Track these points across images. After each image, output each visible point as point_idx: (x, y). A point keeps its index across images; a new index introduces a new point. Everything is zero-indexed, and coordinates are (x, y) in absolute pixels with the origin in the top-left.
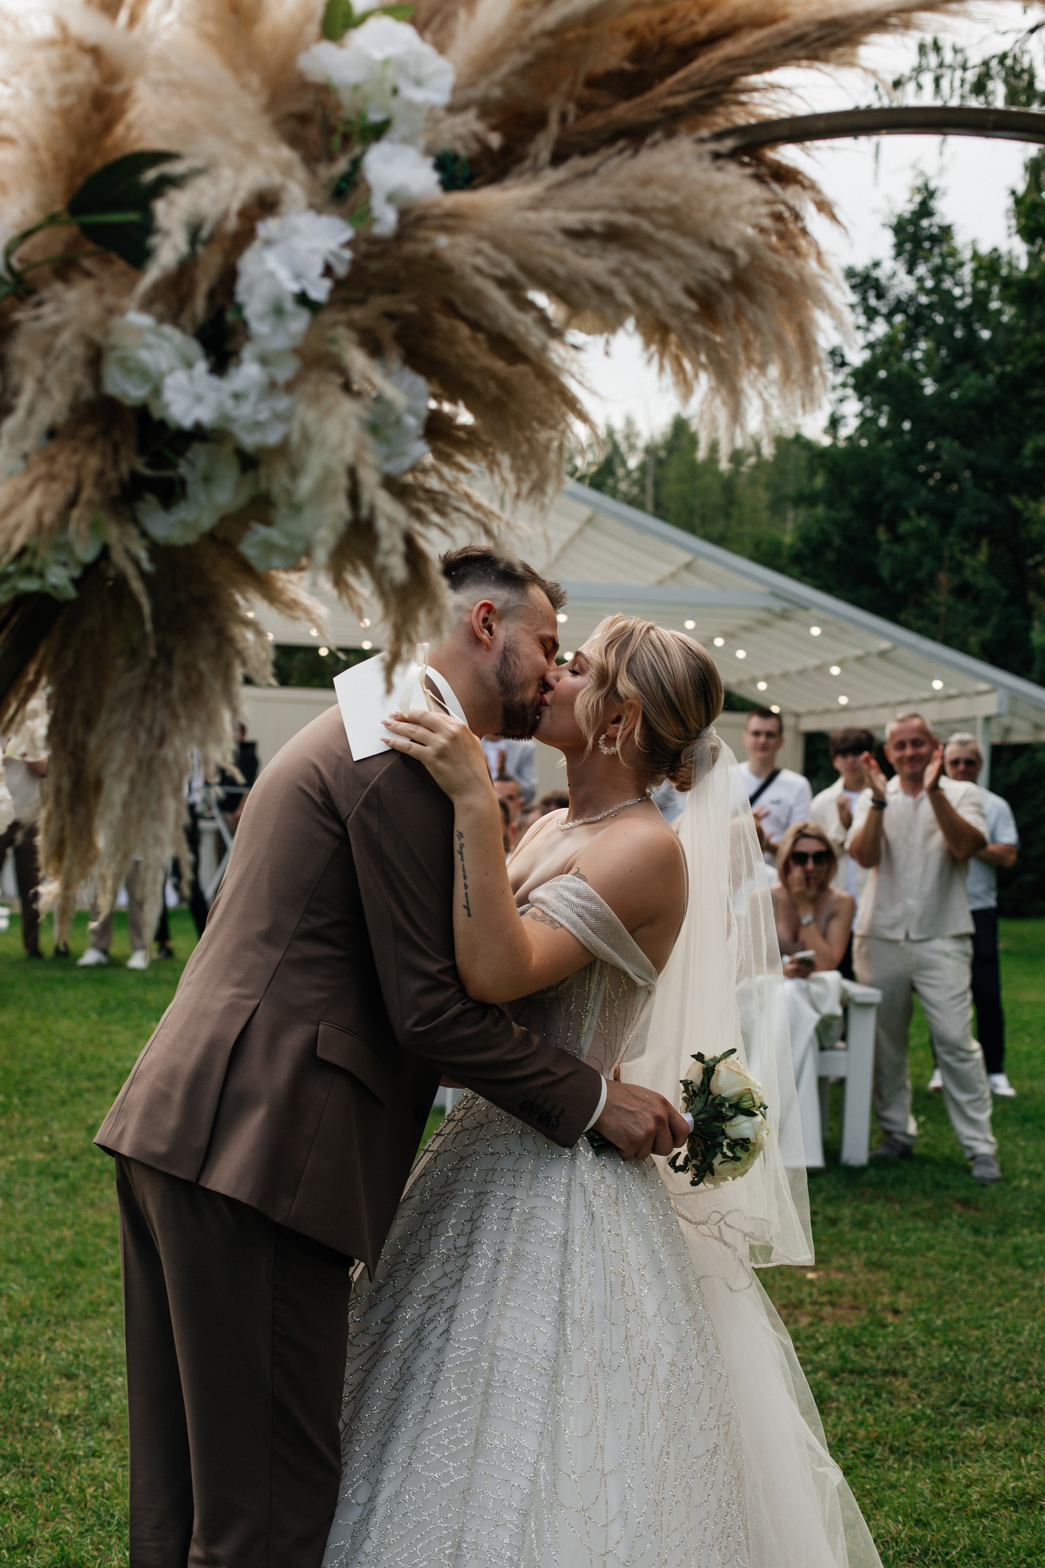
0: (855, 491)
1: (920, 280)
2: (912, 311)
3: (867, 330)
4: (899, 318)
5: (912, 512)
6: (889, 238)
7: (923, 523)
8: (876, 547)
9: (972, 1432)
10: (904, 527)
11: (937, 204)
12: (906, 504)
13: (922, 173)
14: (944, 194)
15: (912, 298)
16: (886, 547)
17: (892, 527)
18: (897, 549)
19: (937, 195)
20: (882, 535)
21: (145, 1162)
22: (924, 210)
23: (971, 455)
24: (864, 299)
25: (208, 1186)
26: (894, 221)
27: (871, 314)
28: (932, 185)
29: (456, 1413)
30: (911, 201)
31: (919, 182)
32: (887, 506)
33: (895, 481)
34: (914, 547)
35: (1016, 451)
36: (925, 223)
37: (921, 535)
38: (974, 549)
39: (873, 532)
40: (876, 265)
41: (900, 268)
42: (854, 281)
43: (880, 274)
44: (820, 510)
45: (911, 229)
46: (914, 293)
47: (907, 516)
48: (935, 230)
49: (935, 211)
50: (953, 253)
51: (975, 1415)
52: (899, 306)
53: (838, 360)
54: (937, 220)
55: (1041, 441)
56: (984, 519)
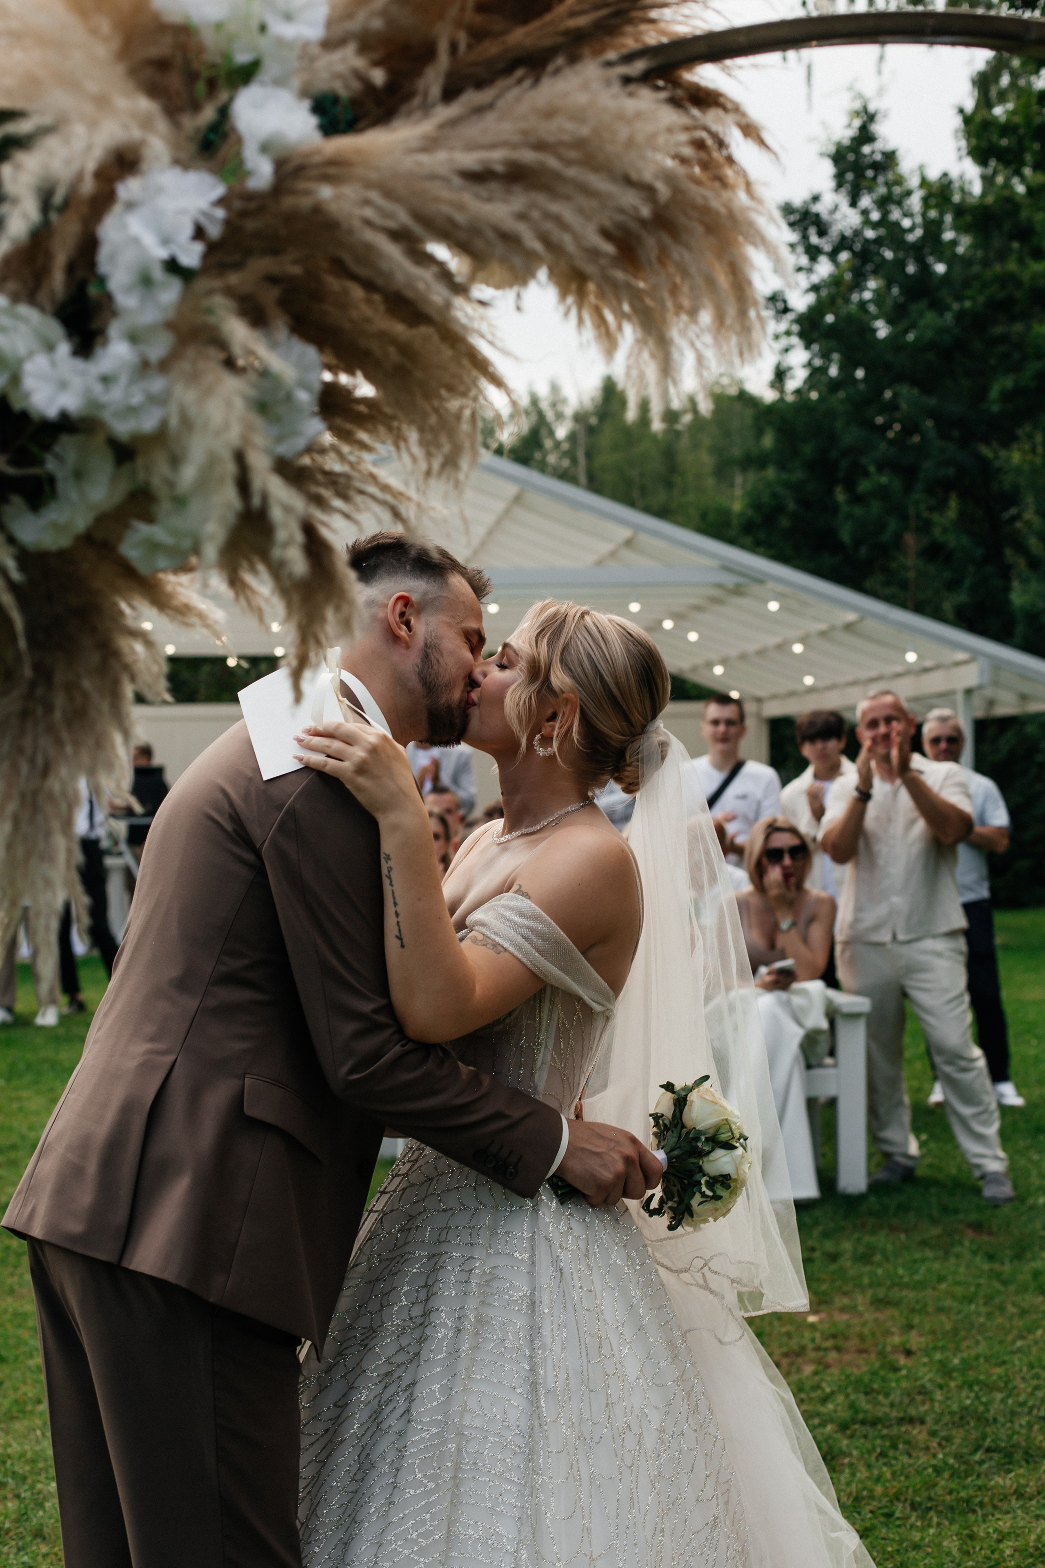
0: (808, 449)
1: (865, 213)
2: (858, 247)
3: (810, 270)
4: (844, 256)
5: (872, 469)
6: (828, 169)
7: (884, 480)
8: (835, 509)
9: (1000, 1481)
10: (864, 486)
11: (879, 128)
12: (864, 460)
13: (860, 96)
14: (885, 116)
15: (857, 233)
16: (845, 509)
17: (850, 485)
18: (858, 511)
19: (878, 118)
20: (840, 496)
21: (60, 1244)
22: (865, 136)
23: (932, 402)
24: (805, 237)
25: (131, 1268)
26: (832, 149)
27: (813, 253)
28: (872, 108)
29: (423, 1503)
30: (849, 126)
31: (857, 105)
32: (844, 464)
33: (850, 436)
34: (876, 507)
35: (981, 394)
36: (866, 149)
37: (882, 493)
38: (942, 505)
39: (830, 492)
40: (816, 198)
41: (843, 200)
42: (792, 218)
43: (821, 208)
44: (771, 473)
45: (851, 157)
46: (859, 228)
47: (866, 474)
48: (878, 157)
49: (876, 136)
50: (899, 181)
51: (1003, 1461)
52: (843, 243)
53: (780, 306)
54: (879, 145)
55: (1008, 382)
56: (951, 471)
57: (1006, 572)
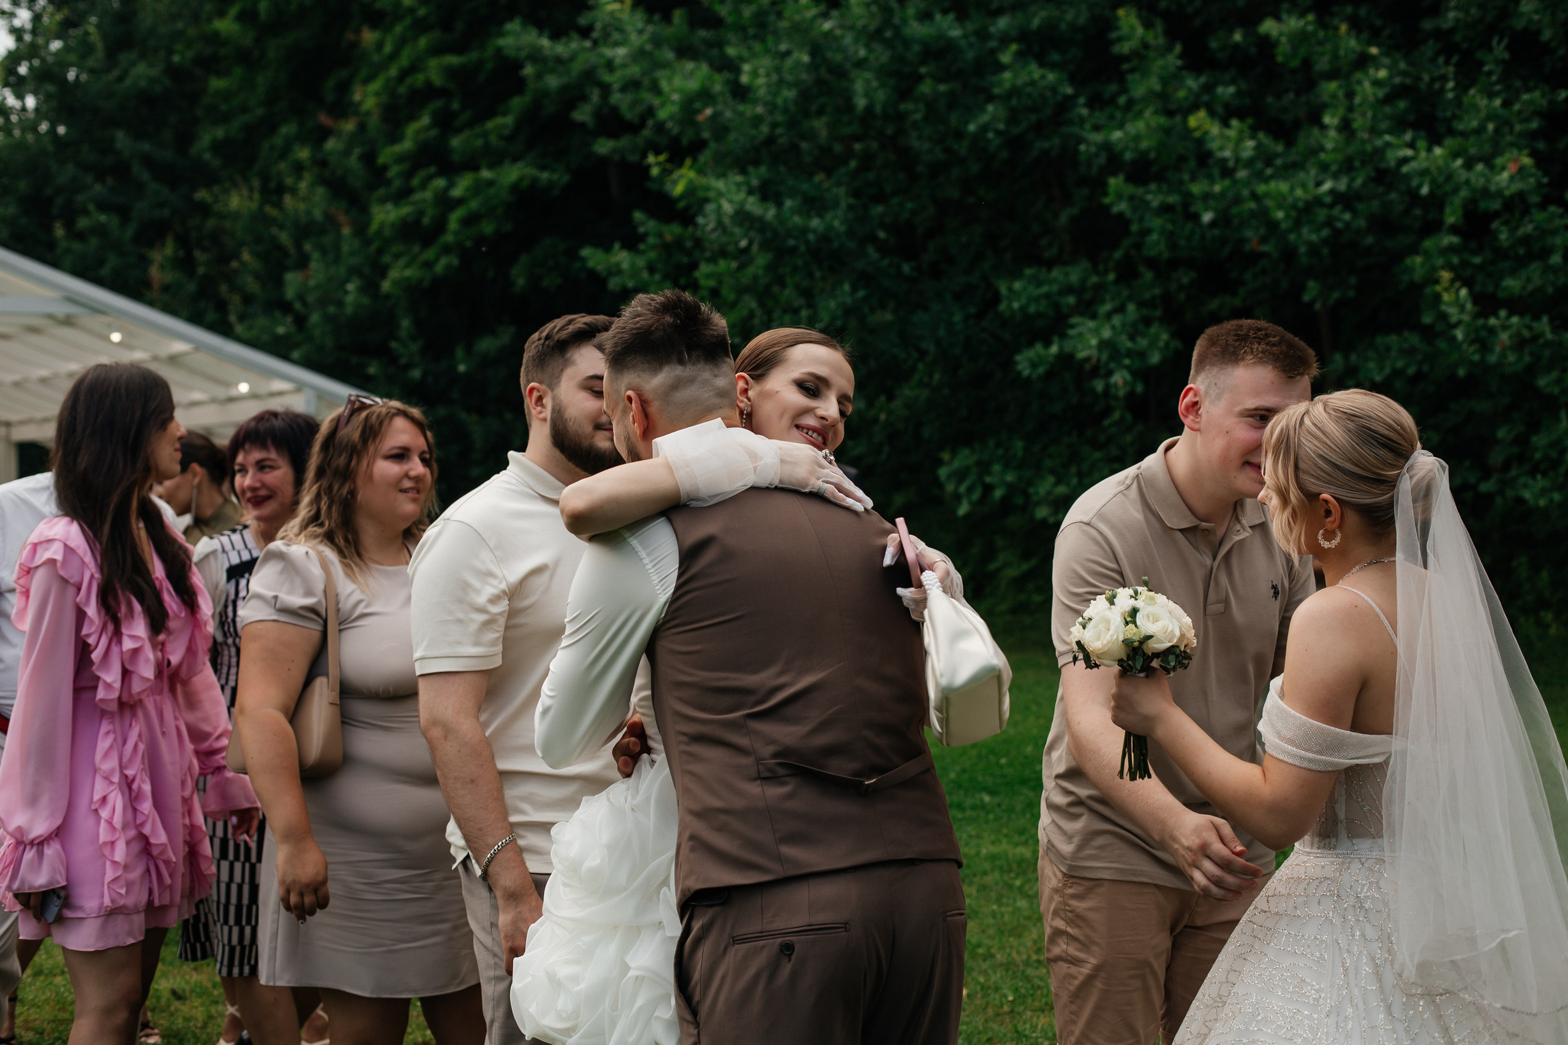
0: (23, 185)
5: (91, 207)
7: (103, 218)
10: (83, 223)
17: (69, 225)
18: (77, 246)
20: (59, 231)
23: (146, 147)
32: (59, 201)
33: (66, 173)
34: (94, 242)
37: (100, 231)
39: (49, 229)
47: (86, 212)
55: (220, 133)
56: (166, 213)
57: (222, 306)
